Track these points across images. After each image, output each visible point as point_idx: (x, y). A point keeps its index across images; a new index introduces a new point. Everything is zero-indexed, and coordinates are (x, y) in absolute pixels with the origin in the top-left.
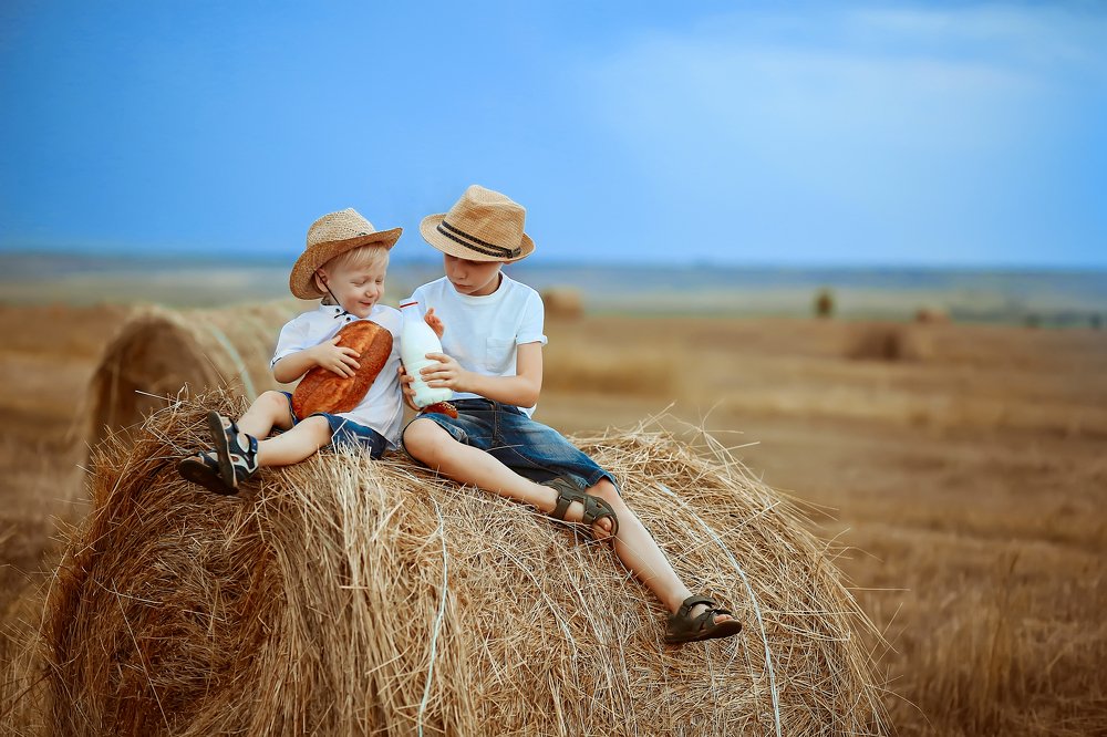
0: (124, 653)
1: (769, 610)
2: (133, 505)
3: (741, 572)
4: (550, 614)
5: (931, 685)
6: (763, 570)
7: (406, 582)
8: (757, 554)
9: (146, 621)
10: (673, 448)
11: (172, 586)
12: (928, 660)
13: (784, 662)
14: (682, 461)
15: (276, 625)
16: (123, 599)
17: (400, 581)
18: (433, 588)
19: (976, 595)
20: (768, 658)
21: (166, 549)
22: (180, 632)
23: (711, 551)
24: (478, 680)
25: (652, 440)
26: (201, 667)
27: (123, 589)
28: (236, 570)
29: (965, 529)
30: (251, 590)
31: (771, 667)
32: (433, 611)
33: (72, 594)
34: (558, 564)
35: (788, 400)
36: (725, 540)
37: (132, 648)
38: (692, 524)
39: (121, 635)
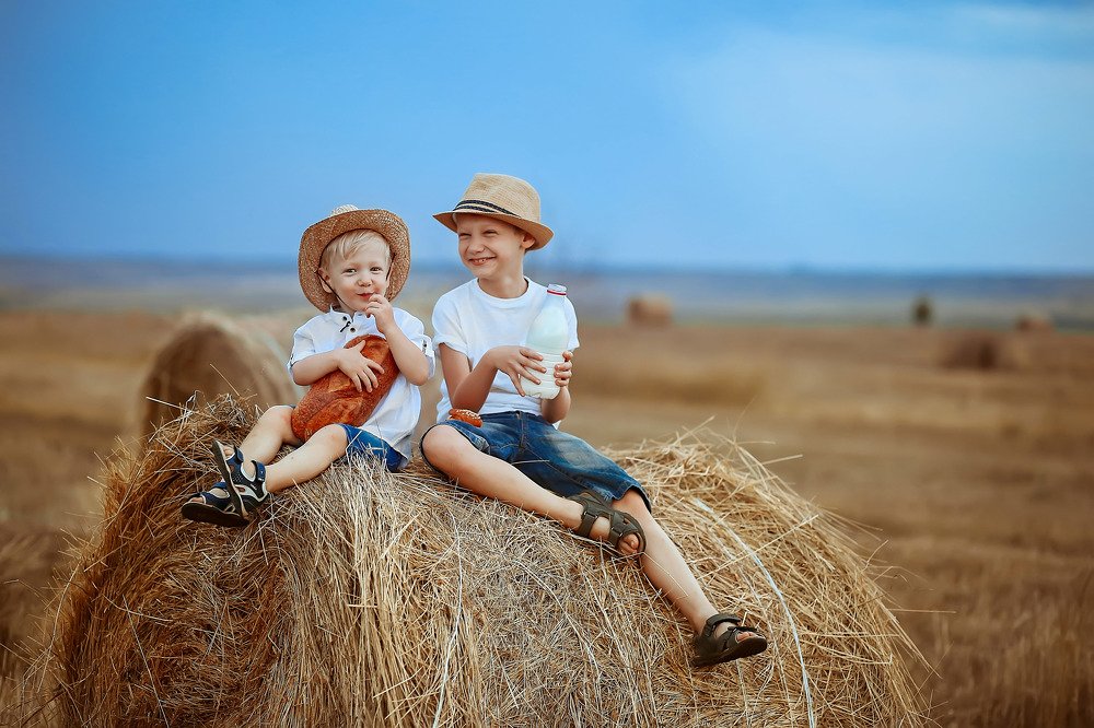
0: (133, 673)
1: (808, 632)
2: (144, 520)
3: (779, 592)
4: (573, 635)
5: (997, 710)
6: (801, 589)
7: (418, 601)
8: (795, 573)
9: (156, 640)
10: (710, 461)
11: (183, 603)
12: (994, 681)
13: (821, 686)
14: (719, 475)
15: (286, 646)
16: (135, 616)
17: (411, 600)
18: (447, 608)
19: (1052, 614)
20: (805, 682)
21: (176, 564)
22: (190, 651)
23: (746, 569)
24: (495, 704)
25: (688, 453)
26: (210, 688)
27: (133, 606)
28: (246, 587)
29: (1048, 545)
30: (262, 608)
31: (808, 692)
32: (447, 632)
33: (84, 610)
34: (582, 582)
35: (875, 410)
36: (761, 558)
37: (142, 668)
38: (728, 542)
39: (131, 653)
